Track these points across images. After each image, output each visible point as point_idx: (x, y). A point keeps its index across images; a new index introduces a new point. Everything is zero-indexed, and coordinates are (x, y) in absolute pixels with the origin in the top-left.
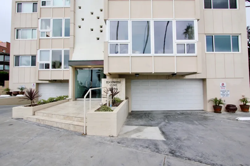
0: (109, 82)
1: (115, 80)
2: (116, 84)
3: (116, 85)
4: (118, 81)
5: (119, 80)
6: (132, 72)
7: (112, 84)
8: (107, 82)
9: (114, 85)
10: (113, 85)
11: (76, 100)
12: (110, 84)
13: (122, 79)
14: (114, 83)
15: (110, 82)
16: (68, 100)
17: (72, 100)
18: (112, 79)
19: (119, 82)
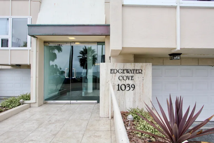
0: (115, 71)
1: (130, 66)
2: (131, 75)
3: (132, 77)
4: (136, 68)
5: (138, 66)
6: (182, 47)
7: (124, 75)
8: (111, 70)
9: (128, 77)
10: (125, 78)
11: (45, 103)
12: (118, 75)
13: (144, 64)
14: (128, 72)
15: (118, 71)
16: (30, 106)
17: (37, 105)
18: (123, 64)
19: (139, 72)
